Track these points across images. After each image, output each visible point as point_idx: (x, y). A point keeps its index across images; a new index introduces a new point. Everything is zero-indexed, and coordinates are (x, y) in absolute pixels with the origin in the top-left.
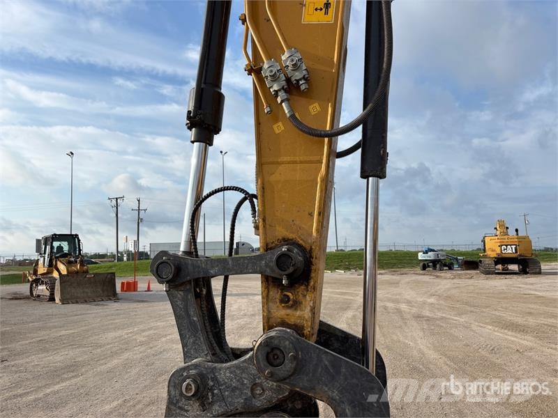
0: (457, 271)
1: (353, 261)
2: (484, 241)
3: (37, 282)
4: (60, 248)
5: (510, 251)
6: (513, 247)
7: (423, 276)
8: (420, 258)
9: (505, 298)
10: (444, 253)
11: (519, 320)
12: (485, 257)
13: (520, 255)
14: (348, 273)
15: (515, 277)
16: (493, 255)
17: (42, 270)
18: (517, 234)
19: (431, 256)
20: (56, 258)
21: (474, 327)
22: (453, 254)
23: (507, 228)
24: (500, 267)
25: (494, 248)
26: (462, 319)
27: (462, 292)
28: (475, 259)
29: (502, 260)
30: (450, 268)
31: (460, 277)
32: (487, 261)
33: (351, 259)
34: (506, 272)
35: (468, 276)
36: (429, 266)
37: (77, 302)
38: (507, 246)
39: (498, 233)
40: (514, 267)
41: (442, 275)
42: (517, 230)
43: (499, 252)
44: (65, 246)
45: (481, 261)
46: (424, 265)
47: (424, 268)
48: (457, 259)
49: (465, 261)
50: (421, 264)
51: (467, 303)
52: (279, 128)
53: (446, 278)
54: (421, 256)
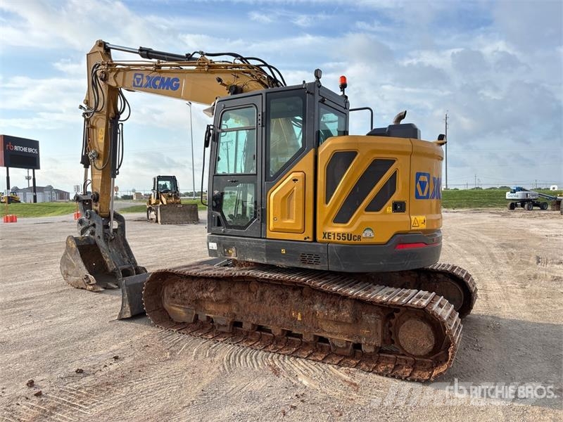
3: (150, 209)
4: (165, 186)
8: (507, 197)
10: (536, 193)
17: (153, 201)
19: (519, 195)
20: (161, 193)
36: (517, 206)
37: (171, 224)
44: (168, 183)
46: (512, 204)
47: (513, 206)
50: (509, 203)
54: (509, 195)
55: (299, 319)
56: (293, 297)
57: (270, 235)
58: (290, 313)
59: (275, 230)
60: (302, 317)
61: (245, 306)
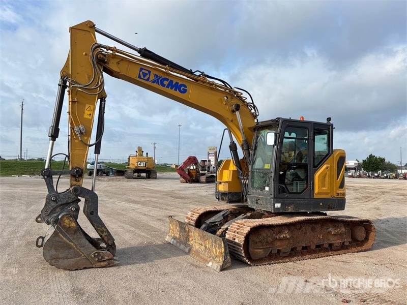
0: (112, 176)
1: (37, 168)
2: (129, 159)
5: (142, 165)
6: (144, 163)
7: (89, 180)
8: (88, 168)
9: (134, 191)
10: (104, 165)
11: (138, 199)
12: (128, 168)
13: (147, 168)
14: (34, 177)
15: (143, 180)
16: (133, 167)
18: (147, 156)
21: (117, 203)
22: (110, 166)
23: (143, 152)
24: (136, 174)
25: (134, 164)
26: (111, 200)
27: (113, 188)
28: (122, 169)
29: (138, 170)
30: (107, 175)
31: (112, 180)
32: (129, 171)
33: (35, 167)
34: (139, 177)
35: (118, 180)
38: (141, 162)
39: (138, 154)
40: (144, 175)
41: (102, 179)
42: (147, 154)
43: (136, 166)
45: (126, 171)
46: (91, 172)
48: (112, 169)
49: (117, 171)
50: (89, 172)
51: (115, 194)
52: (76, 141)
53: (104, 181)
54: (89, 166)
55: (321, 237)
56: (318, 227)
57: (315, 196)
58: (318, 236)
59: (318, 194)
60: (322, 236)
61: (297, 237)
